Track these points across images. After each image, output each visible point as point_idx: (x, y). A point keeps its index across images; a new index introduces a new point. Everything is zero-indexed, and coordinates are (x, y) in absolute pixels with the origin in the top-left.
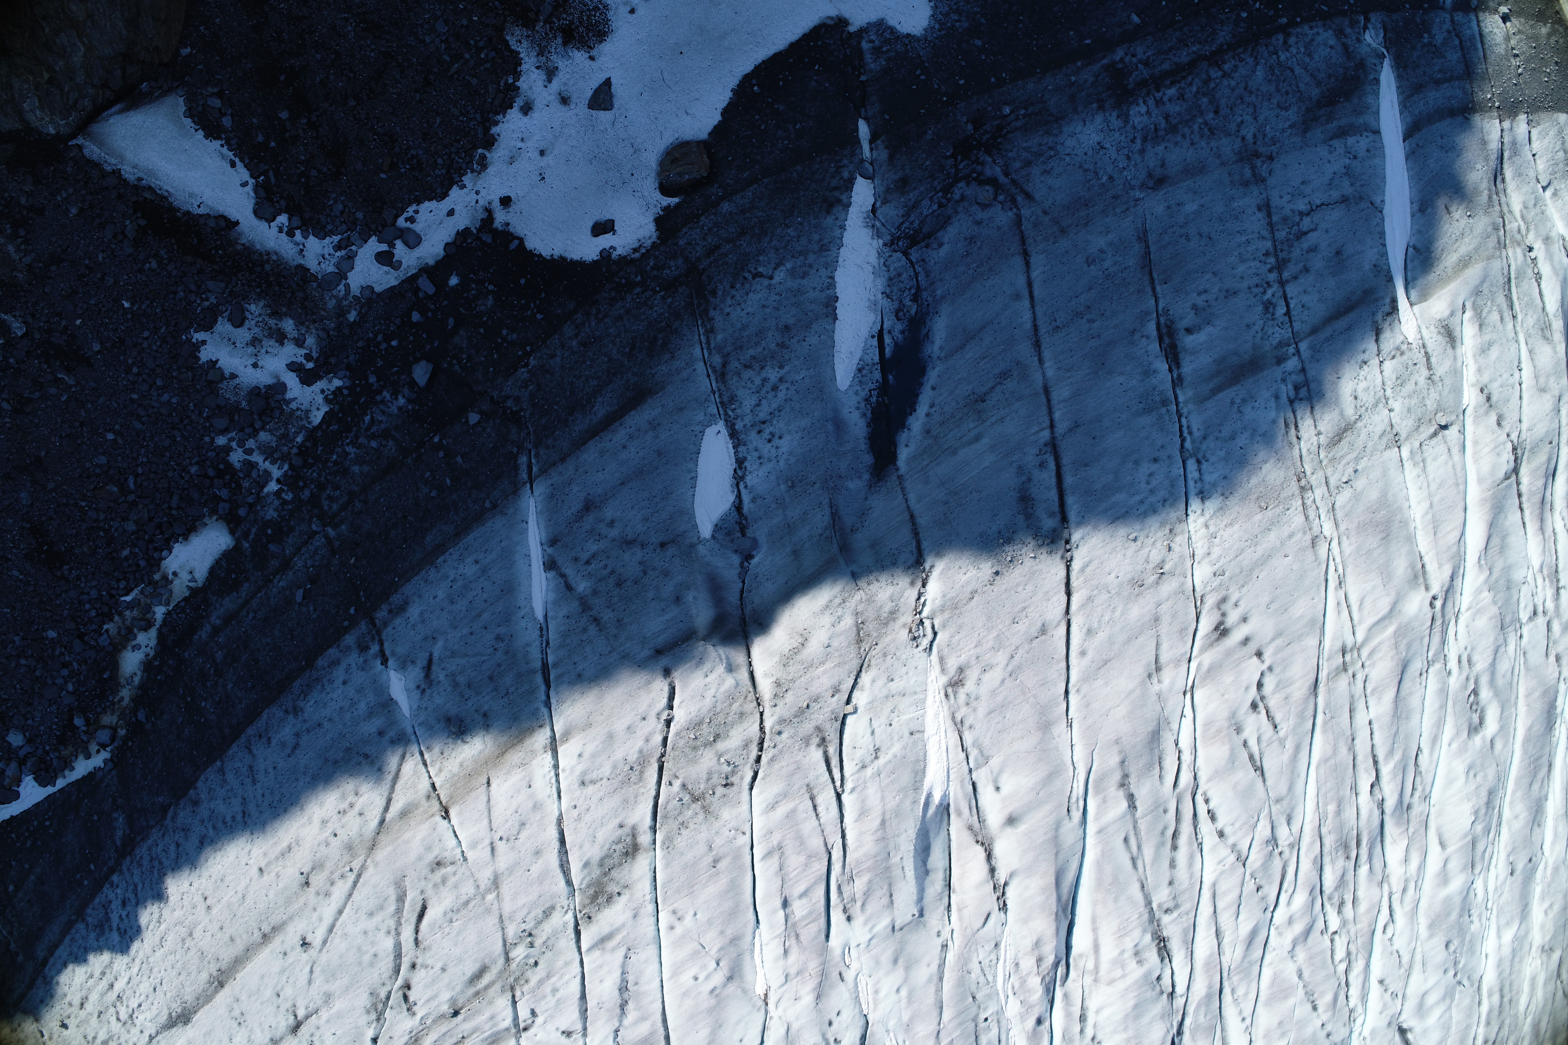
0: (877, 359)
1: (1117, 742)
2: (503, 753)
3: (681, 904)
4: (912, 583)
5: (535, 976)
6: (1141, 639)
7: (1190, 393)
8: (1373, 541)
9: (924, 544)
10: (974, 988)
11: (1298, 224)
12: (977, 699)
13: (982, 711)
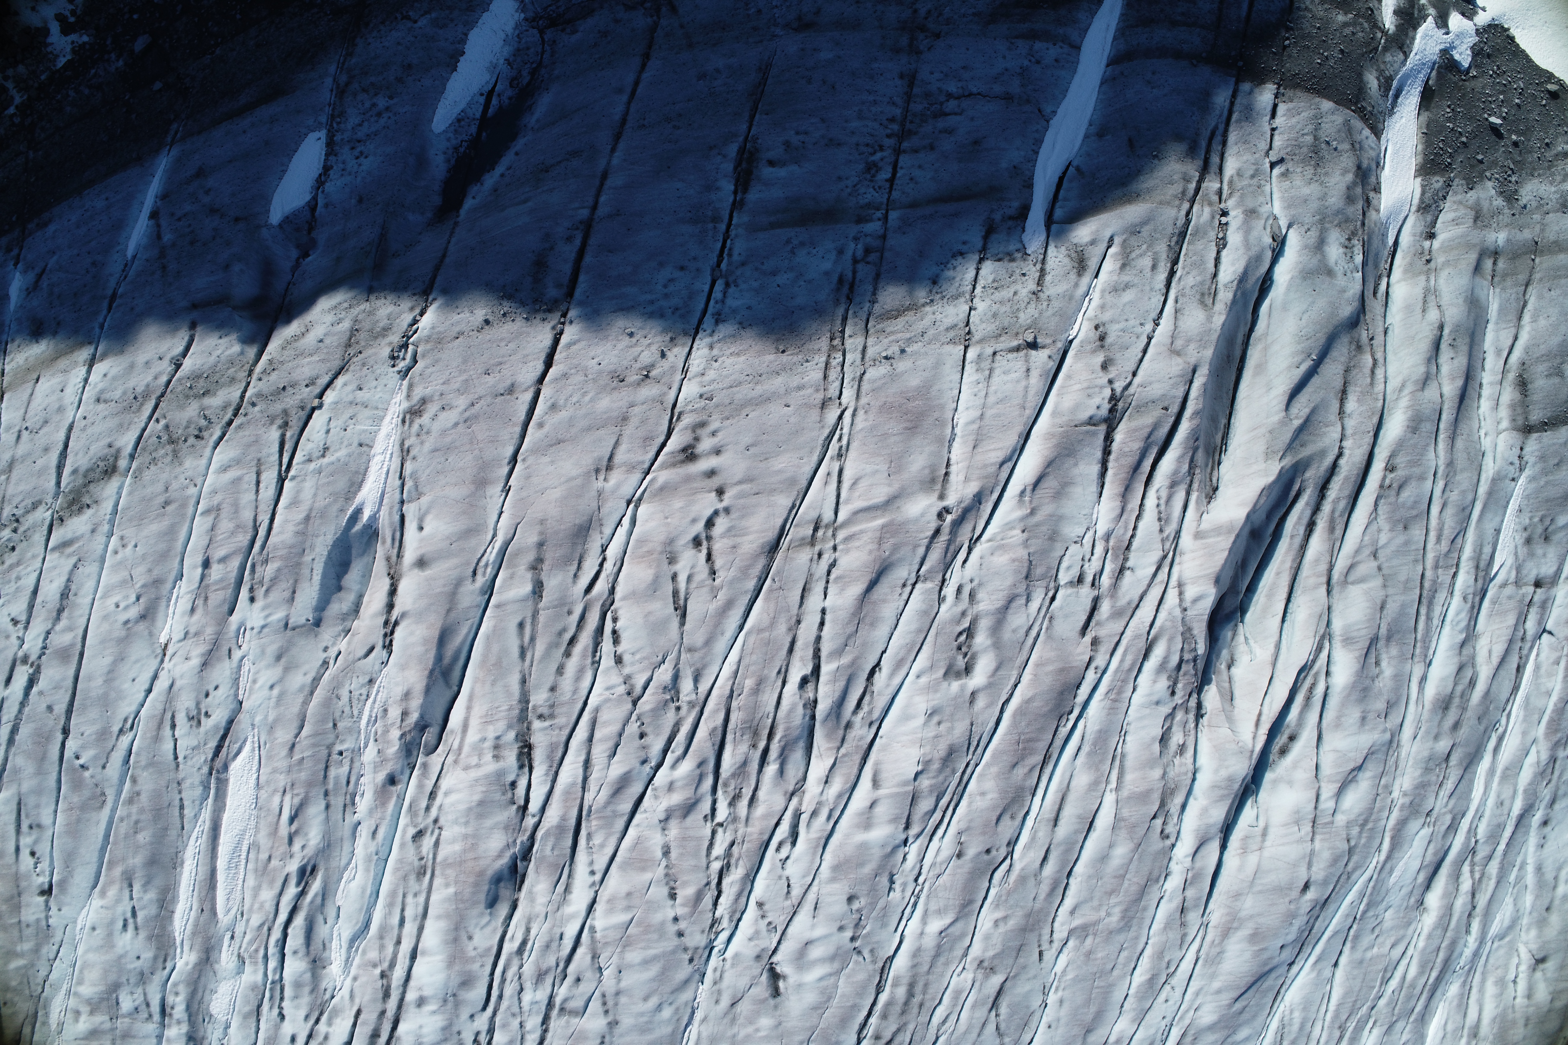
0: (478, 115)
1: (542, 522)
2: (57, 358)
3: (129, 532)
4: (412, 309)
5: (10, 559)
6: (602, 432)
7: (745, 218)
8: (894, 426)
9: (439, 278)
10: (337, 714)
11: (942, 104)
12: (428, 433)
13: (427, 446)
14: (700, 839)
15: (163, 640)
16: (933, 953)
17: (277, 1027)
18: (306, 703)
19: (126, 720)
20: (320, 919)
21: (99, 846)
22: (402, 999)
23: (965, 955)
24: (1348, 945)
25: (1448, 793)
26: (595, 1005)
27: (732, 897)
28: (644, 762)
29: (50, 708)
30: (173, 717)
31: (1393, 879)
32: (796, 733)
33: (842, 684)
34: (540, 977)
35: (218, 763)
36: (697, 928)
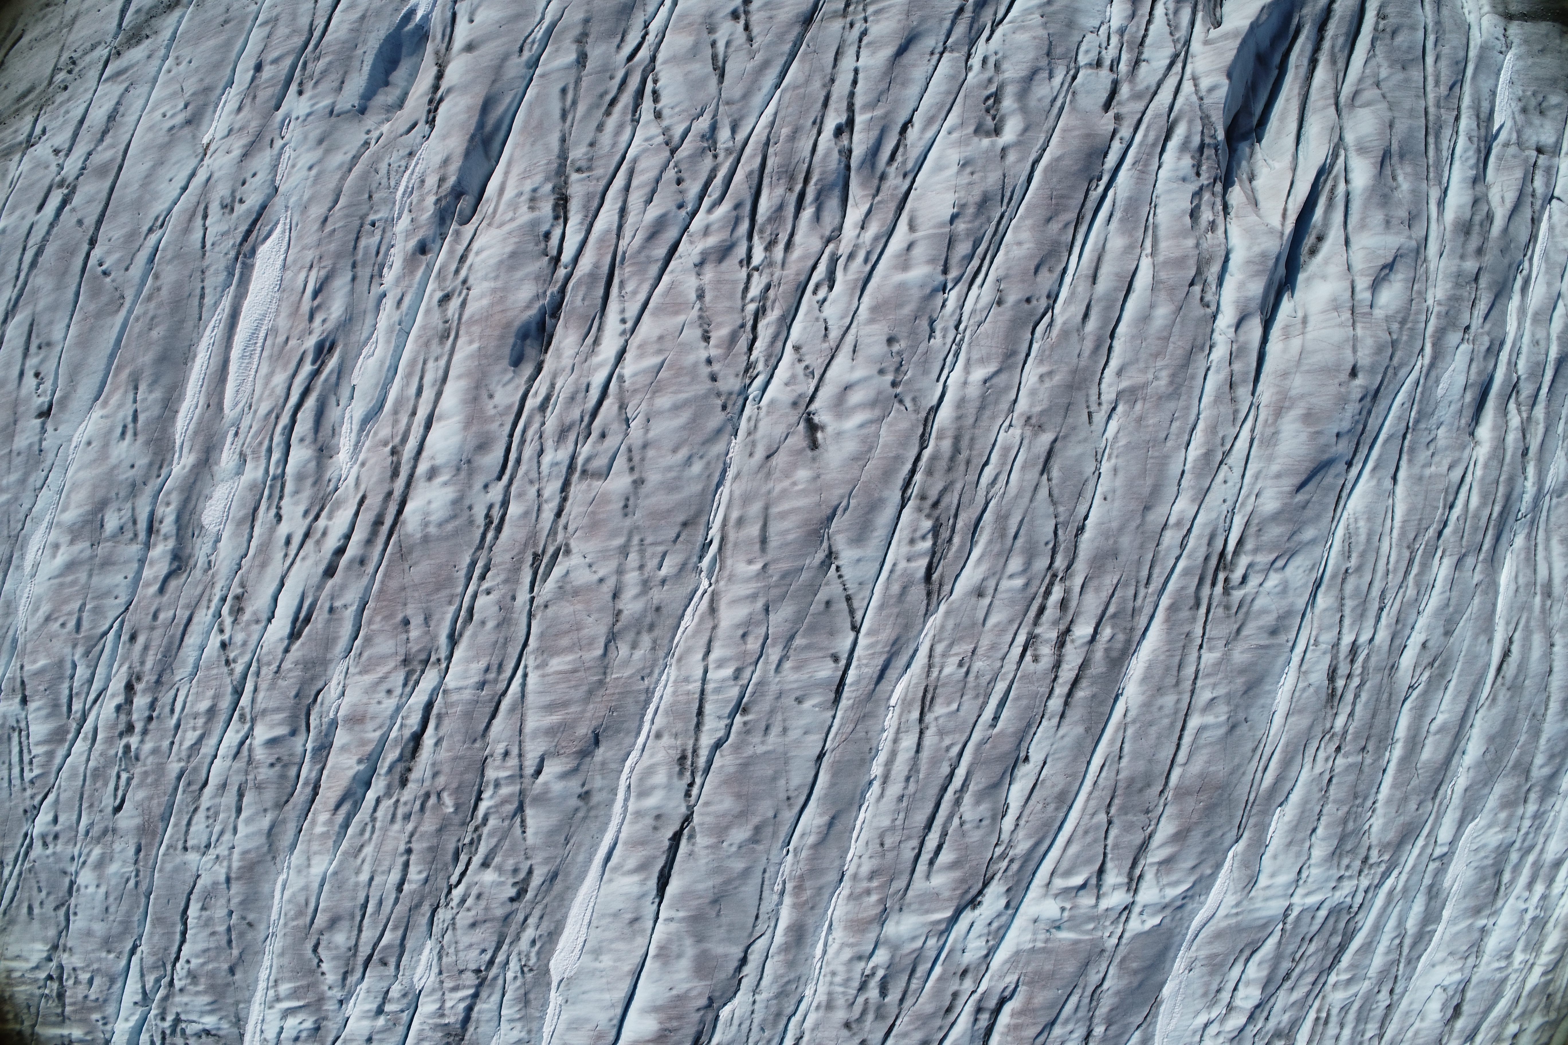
14: (734, 282)
15: (205, 141)
16: (977, 404)
17: (272, 530)
18: (343, 179)
19: (157, 219)
20: (333, 400)
21: (109, 351)
22: (411, 476)
23: (1011, 410)
24: (1405, 457)
25: (1482, 313)
26: (620, 462)
27: (768, 339)
28: (680, 206)
29: (80, 222)
30: (206, 208)
31: (1440, 391)
32: (832, 178)
33: (875, 133)
34: (563, 433)
35: (247, 247)
36: (731, 371)
